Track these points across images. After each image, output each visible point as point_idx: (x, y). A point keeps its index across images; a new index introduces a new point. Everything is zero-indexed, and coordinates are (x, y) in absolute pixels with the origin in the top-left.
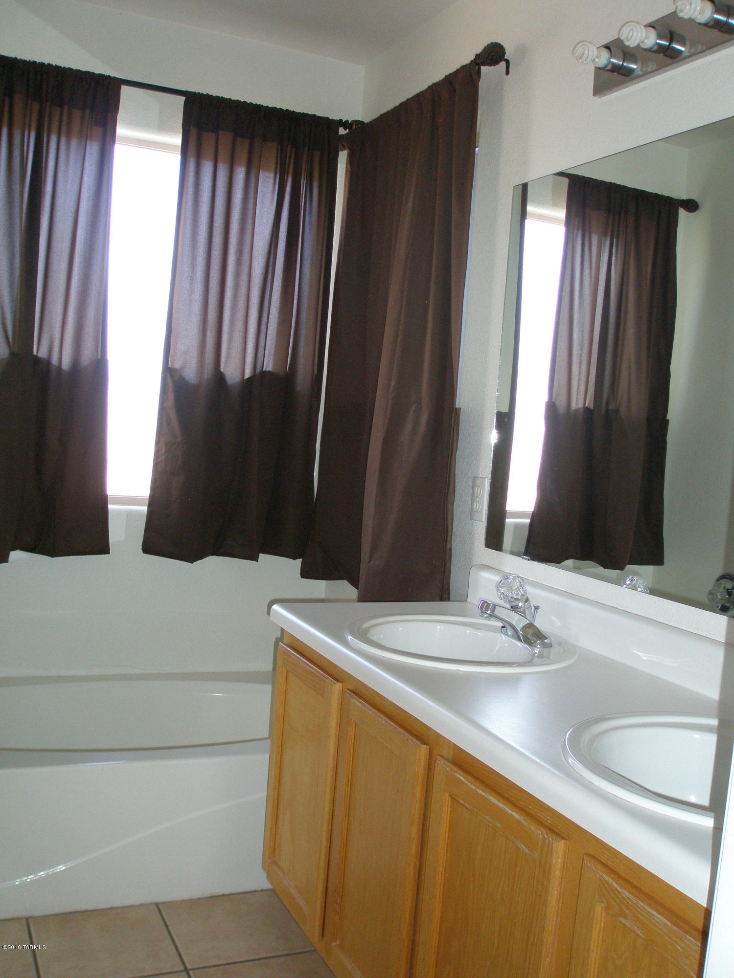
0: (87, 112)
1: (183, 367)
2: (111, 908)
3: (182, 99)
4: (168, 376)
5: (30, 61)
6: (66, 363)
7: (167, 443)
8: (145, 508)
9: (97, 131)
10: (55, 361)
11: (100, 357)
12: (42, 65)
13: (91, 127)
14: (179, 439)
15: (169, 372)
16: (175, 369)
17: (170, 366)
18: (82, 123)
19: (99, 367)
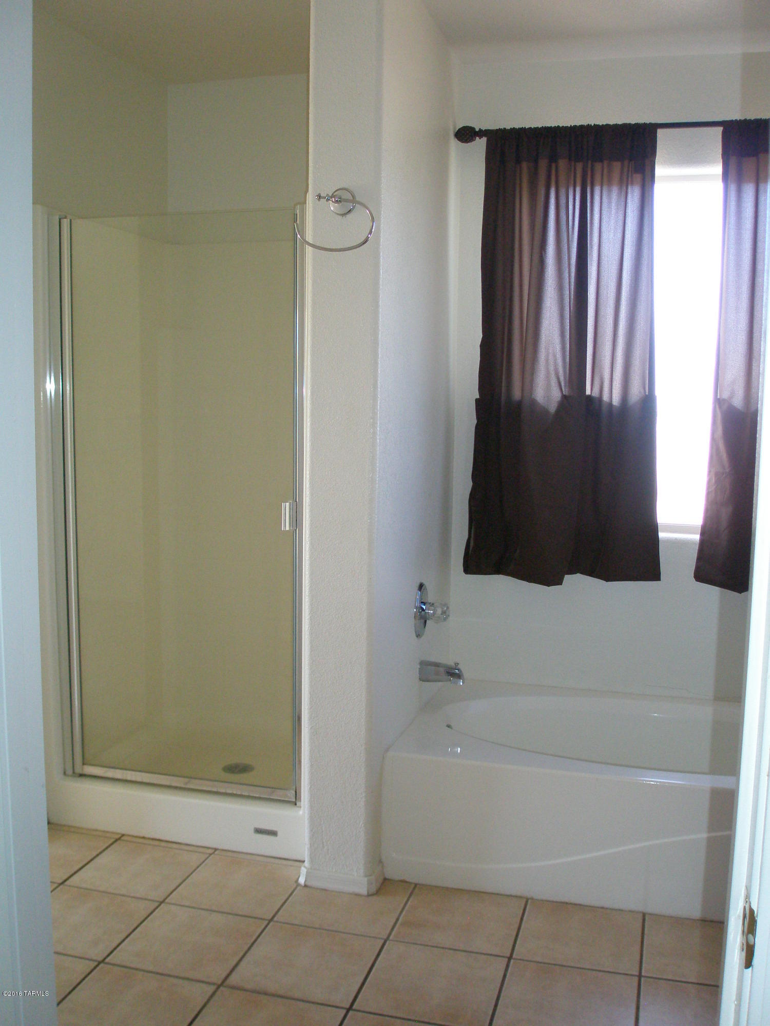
0: (626, 163)
1: (731, 397)
2: (602, 908)
3: (720, 130)
4: (717, 406)
5: (571, 126)
6: (616, 400)
7: (717, 474)
8: (697, 537)
9: (638, 177)
10: (606, 398)
11: (647, 394)
12: (582, 127)
13: (632, 176)
14: (727, 470)
15: (719, 402)
16: (724, 400)
17: (718, 397)
18: (622, 173)
19: (648, 404)
